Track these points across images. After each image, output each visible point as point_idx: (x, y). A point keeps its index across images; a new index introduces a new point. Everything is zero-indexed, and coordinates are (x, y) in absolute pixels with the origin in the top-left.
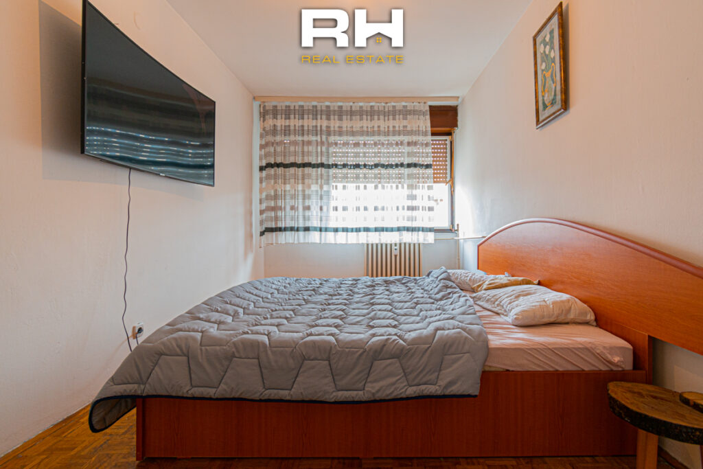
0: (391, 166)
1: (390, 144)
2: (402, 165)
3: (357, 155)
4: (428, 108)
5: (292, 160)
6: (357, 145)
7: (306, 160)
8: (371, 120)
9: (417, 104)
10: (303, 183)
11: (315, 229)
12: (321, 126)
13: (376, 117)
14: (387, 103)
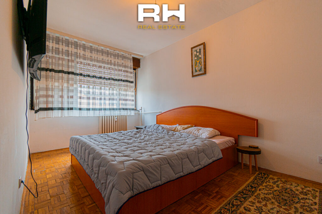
0: (116, 80)
1: (116, 70)
2: (121, 80)
3: (100, 72)
4: (132, 58)
5: (60, 69)
6: (100, 67)
7: (70, 70)
8: (107, 57)
9: (128, 55)
10: (68, 83)
11: (76, 109)
12: (80, 53)
13: (109, 56)
14: (114, 50)
